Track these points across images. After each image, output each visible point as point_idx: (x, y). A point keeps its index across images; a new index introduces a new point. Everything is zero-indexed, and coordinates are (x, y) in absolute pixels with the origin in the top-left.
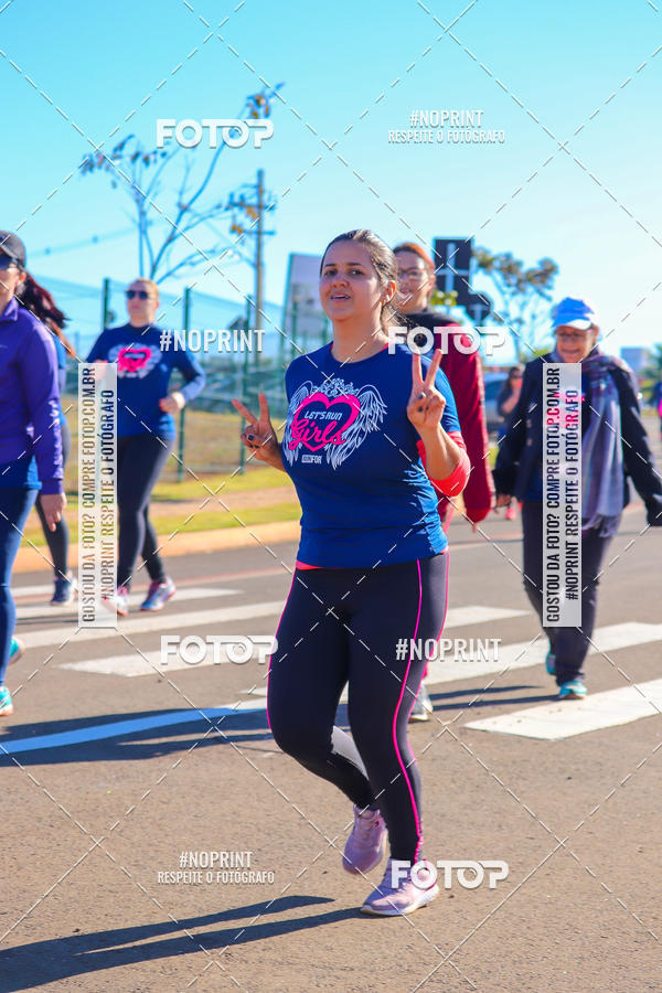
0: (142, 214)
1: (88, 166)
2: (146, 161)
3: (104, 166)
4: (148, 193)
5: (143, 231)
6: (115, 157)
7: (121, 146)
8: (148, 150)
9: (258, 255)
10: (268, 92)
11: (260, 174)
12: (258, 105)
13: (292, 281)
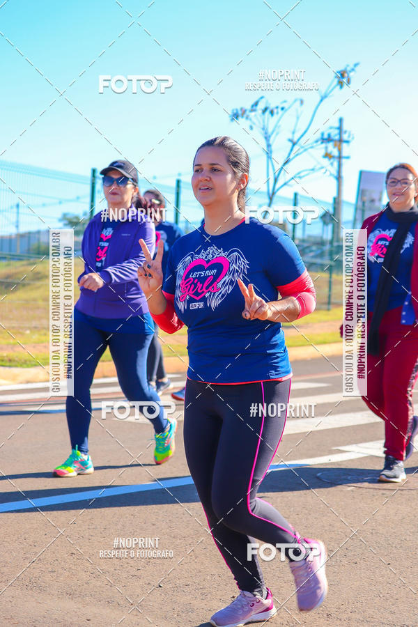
0: (269, 146)
1: (236, 116)
2: (272, 113)
3: (245, 116)
4: (272, 133)
5: (269, 157)
6: (252, 110)
7: (256, 104)
8: (272, 106)
9: (339, 172)
10: (349, 69)
11: (341, 120)
12: (342, 77)
13: (361, 187)
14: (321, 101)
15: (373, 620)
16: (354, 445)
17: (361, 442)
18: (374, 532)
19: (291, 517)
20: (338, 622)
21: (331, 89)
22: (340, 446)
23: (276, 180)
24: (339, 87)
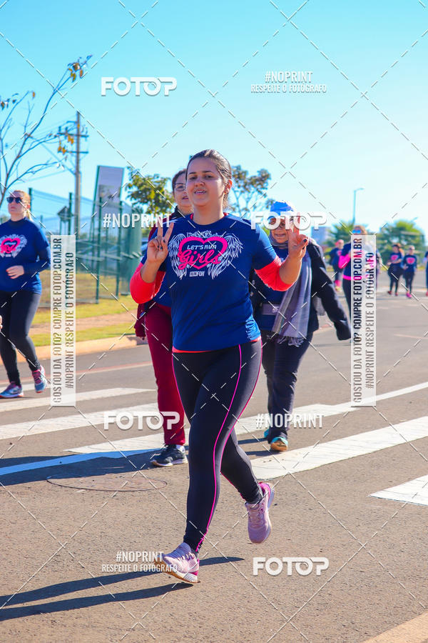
2: (2, 105)
4: (4, 126)
9: (77, 167)
12: (75, 69)
13: (99, 184)
14: (54, 94)
15: (98, 625)
16: (87, 447)
17: (94, 444)
18: (103, 535)
19: (18, 522)
20: (63, 629)
21: (63, 82)
22: (73, 448)
23: (8, 175)
24: (71, 79)
